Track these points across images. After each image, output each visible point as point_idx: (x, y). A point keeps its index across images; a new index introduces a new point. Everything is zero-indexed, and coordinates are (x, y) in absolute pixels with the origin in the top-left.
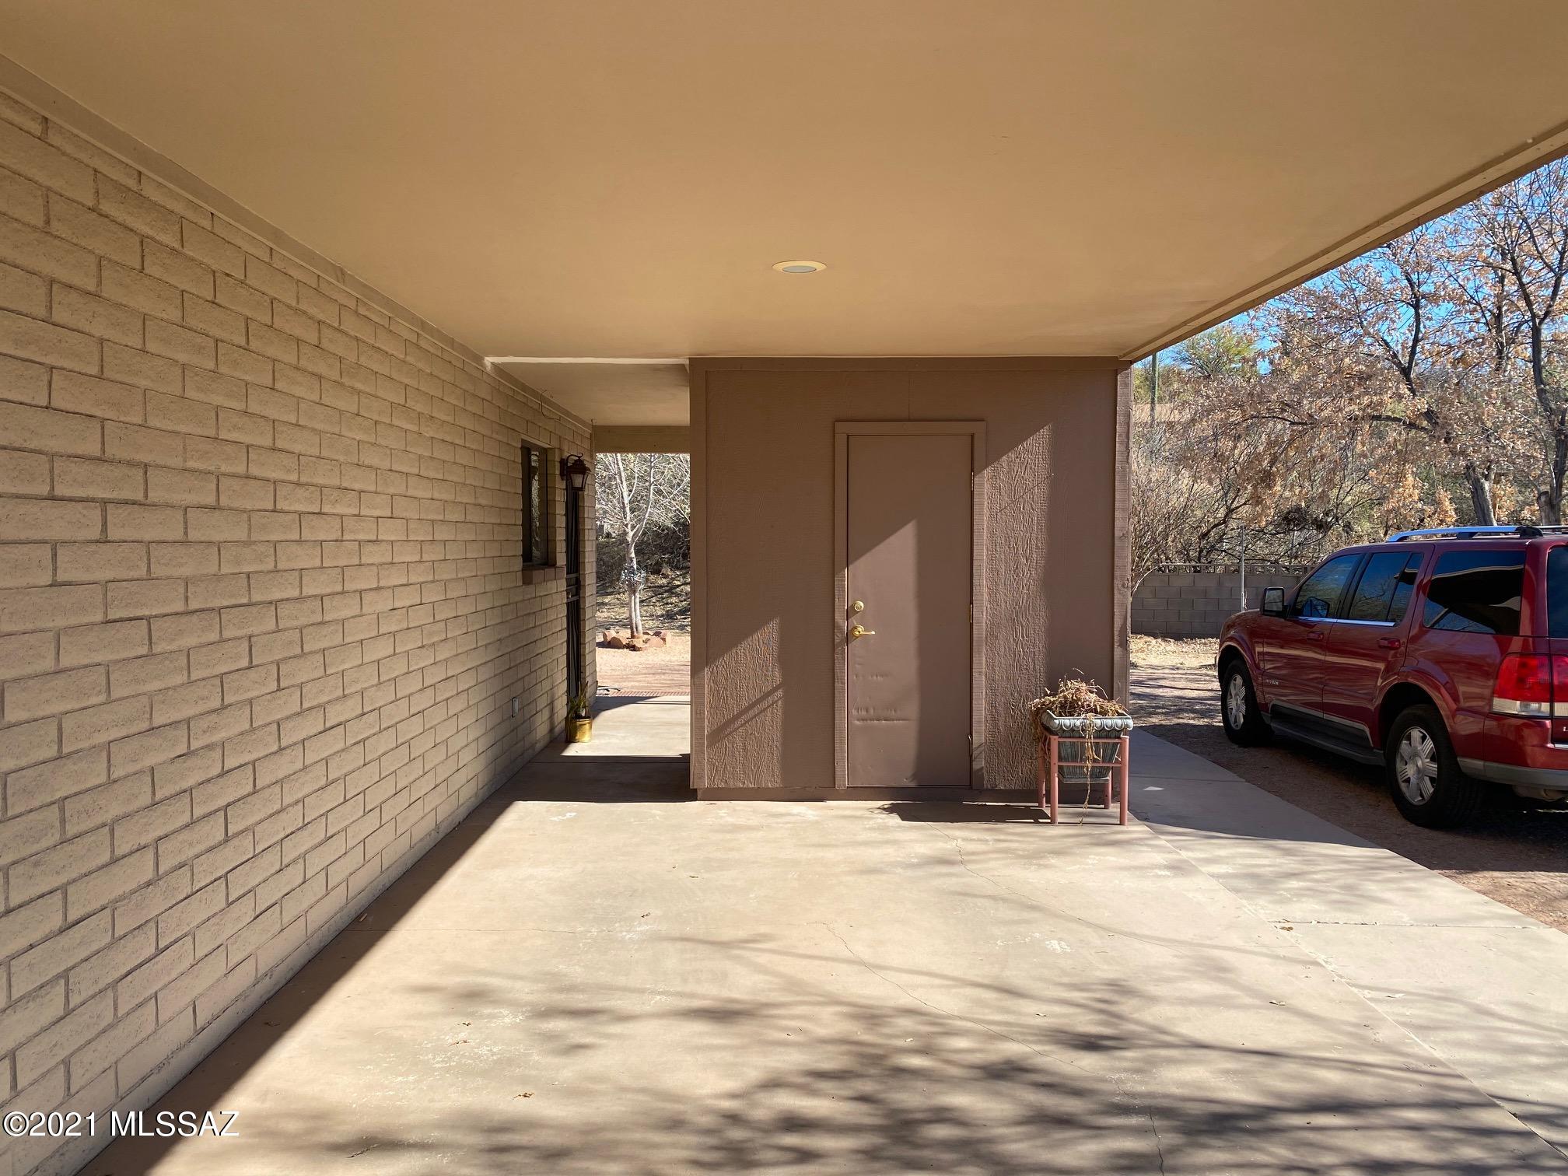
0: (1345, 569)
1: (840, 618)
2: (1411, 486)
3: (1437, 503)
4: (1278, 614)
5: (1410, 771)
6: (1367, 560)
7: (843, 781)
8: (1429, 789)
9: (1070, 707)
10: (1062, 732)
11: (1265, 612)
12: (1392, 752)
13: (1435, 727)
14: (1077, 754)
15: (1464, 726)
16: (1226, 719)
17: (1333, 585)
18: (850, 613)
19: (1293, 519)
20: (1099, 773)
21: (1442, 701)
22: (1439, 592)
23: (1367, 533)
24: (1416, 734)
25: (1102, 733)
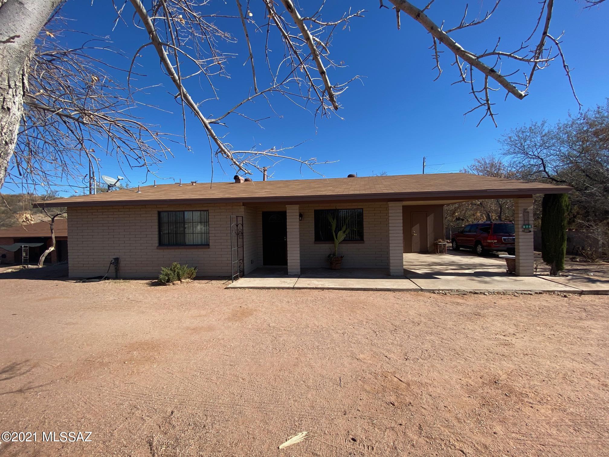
0: (470, 227)
1: (412, 233)
2: (479, 214)
3: (483, 216)
4: (460, 233)
5: (478, 250)
6: (472, 226)
7: (412, 251)
8: (481, 251)
9: (440, 242)
10: (439, 244)
11: (459, 233)
12: (476, 249)
13: (481, 245)
14: (441, 247)
15: (485, 244)
16: (453, 248)
17: (468, 229)
18: (413, 233)
19: (458, 219)
20: (443, 249)
21: (482, 242)
22: (481, 229)
23: (471, 221)
24: (479, 246)
25: (444, 244)
